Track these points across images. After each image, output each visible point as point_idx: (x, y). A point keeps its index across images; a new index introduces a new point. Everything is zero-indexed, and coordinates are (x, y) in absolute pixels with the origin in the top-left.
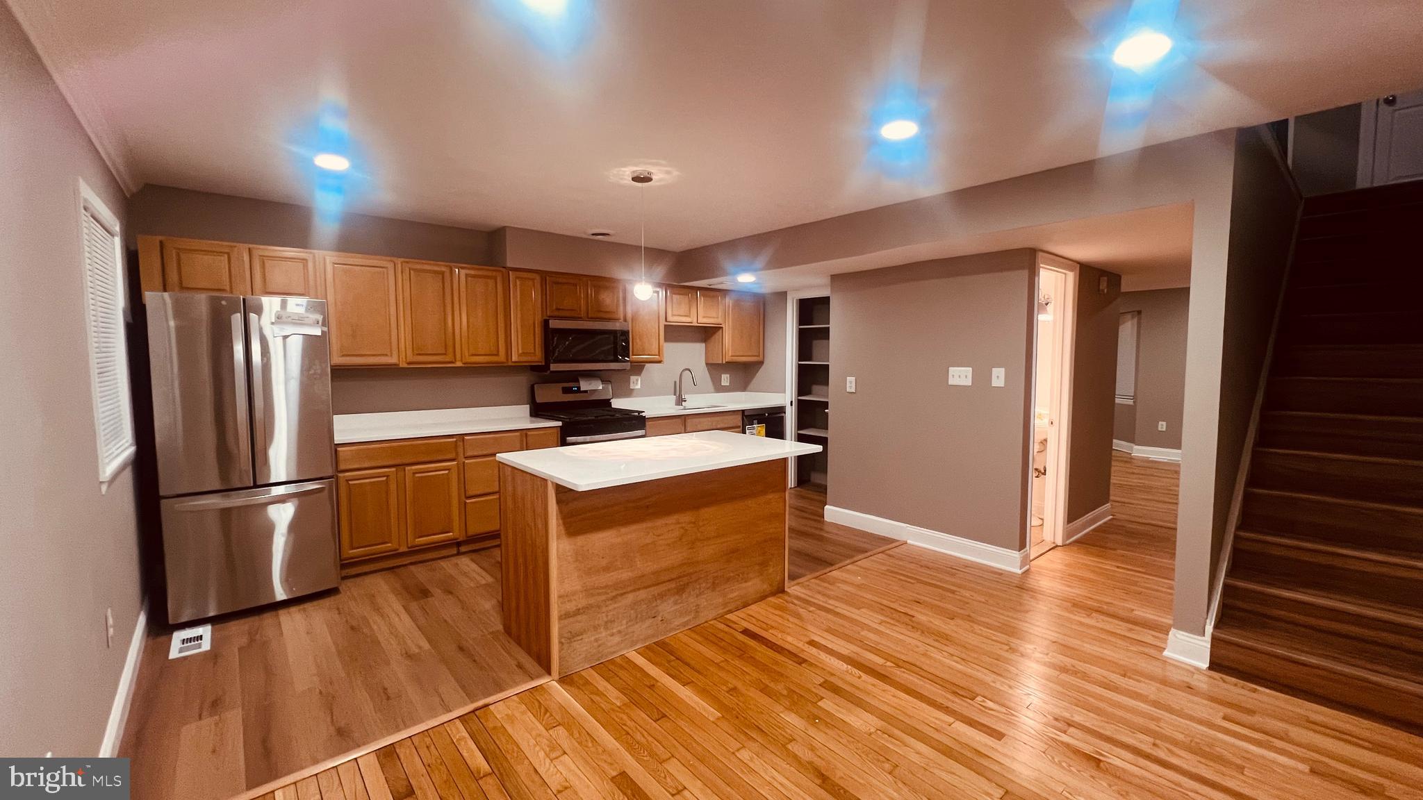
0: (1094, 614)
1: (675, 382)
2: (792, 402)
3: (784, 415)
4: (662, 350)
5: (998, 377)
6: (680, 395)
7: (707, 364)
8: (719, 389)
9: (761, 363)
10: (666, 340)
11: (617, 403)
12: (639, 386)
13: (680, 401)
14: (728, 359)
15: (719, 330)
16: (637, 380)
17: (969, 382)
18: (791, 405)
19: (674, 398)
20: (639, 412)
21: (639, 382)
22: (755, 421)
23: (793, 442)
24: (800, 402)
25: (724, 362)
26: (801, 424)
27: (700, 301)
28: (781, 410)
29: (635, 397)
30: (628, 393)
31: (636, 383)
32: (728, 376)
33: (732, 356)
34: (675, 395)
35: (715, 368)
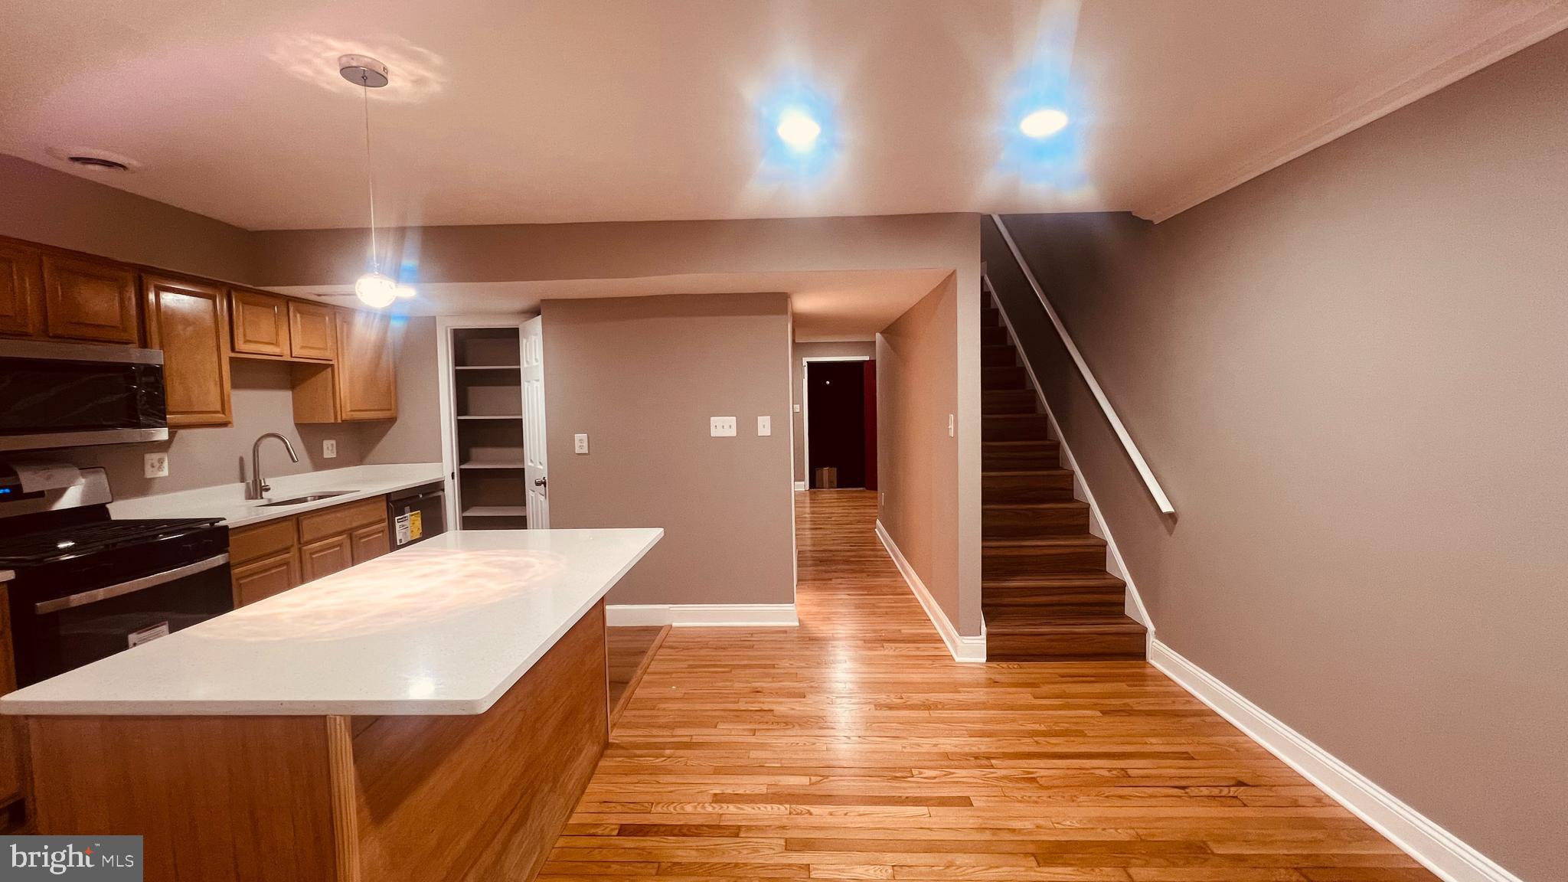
0: (886, 645)
1: (241, 460)
2: (453, 474)
3: (440, 493)
4: (229, 402)
5: (764, 426)
6: (256, 480)
7: (297, 425)
8: (320, 464)
9: (392, 420)
10: (235, 386)
11: (122, 510)
12: (165, 473)
13: (256, 490)
14: (347, 415)
15: (328, 367)
16: (161, 461)
17: (733, 433)
18: (453, 478)
19: (240, 487)
20: (213, 521)
21: (166, 464)
22: (407, 508)
23: (459, 531)
24: (462, 472)
25: (339, 421)
26: (466, 503)
27: (295, 322)
28: (438, 486)
29: (158, 493)
30: (143, 487)
31: (160, 468)
32: (334, 442)
33: (351, 411)
34: (243, 480)
35: (310, 431)
